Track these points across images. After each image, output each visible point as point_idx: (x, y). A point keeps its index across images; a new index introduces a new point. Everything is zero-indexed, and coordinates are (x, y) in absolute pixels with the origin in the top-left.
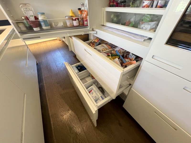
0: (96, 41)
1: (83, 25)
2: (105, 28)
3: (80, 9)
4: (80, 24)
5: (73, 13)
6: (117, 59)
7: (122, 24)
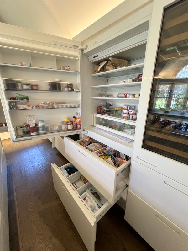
0: (87, 140)
1: (76, 128)
4: (73, 127)
5: (68, 119)
6: (110, 159)
7: (110, 127)
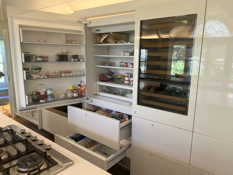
0: (92, 109)
1: (81, 96)
2: (99, 97)
3: (80, 85)
4: (78, 95)
5: (73, 87)
7: (114, 94)
